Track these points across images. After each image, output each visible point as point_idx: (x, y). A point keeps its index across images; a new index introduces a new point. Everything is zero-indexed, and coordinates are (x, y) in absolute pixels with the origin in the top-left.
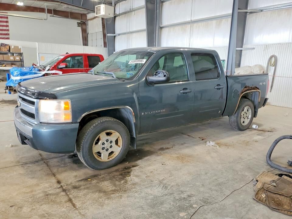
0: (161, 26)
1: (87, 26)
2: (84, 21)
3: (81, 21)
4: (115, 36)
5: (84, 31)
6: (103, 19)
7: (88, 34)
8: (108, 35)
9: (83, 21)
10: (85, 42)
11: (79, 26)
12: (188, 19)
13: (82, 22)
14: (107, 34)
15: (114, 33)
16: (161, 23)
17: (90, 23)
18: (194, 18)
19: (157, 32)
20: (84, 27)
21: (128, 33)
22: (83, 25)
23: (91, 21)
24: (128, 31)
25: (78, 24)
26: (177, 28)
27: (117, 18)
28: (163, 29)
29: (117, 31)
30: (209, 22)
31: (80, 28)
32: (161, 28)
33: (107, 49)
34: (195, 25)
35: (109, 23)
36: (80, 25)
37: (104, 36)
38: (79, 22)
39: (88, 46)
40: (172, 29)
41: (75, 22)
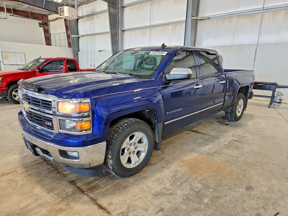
0: (123, 29)
1: (49, 27)
2: (46, 22)
3: (43, 22)
4: (79, 37)
5: (46, 32)
6: (65, 20)
7: (50, 35)
8: (72, 36)
9: (45, 21)
10: (48, 41)
11: (41, 27)
12: (148, 24)
13: (43, 23)
14: (71, 35)
15: (78, 35)
16: (123, 26)
17: (51, 24)
18: (153, 23)
19: (120, 34)
20: (46, 27)
21: (92, 35)
22: (45, 24)
23: (53, 22)
24: (92, 33)
25: (40, 24)
26: (138, 31)
27: (79, 20)
28: (125, 33)
29: (81, 33)
30: (166, 27)
31: (42, 29)
32: (123, 31)
33: (71, 49)
34: (154, 29)
35: (72, 24)
36: (42, 25)
37: (68, 37)
38: (41, 22)
39: (51, 45)
40: (133, 32)
41: (36, 22)
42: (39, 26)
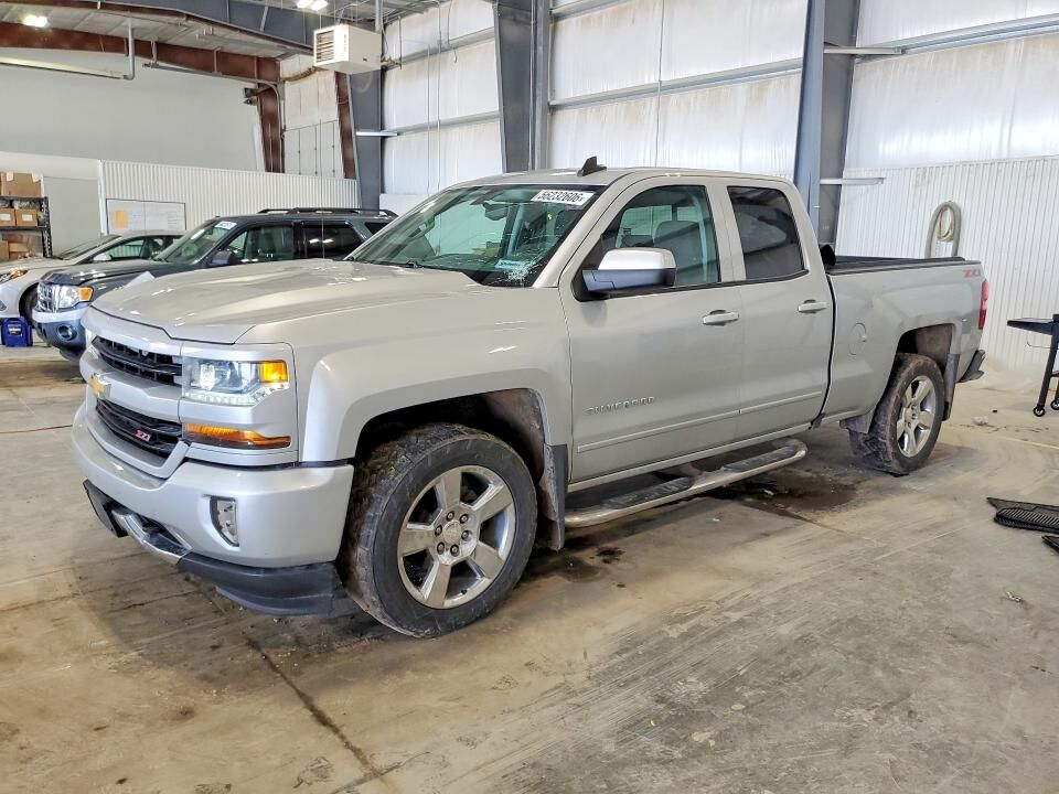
0: (552, 103)
1: (282, 102)
2: (271, 84)
3: (259, 85)
4: (383, 138)
5: (270, 120)
6: (338, 76)
7: (283, 131)
8: (358, 134)
9: (267, 82)
10: (274, 157)
11: (251, 102)
12: (650, 79)
13: (262, 89)
14: (357, 129)
15: (382, 128)
16: (553, 91)
17: (290, 91)
18: (670, 76)
19: (538, 122)
20: (269, 105)
21: (433, 127)
22: (266, 96)
23: (297, 84)
24: (433, 119)
25: (249, 93)
26: (610, 109)
27: (391, 75)
28: (560, 114)
29: (394, 119)
30: (725, 89)
31: (254, 110)
32: (553, 109)
33: (353, 184)
34: (674, 97)
35: (361, 90)
36: (255, 98)
37: (346, 136)
38: (251, 86)
39: (283, 172)
40: (591, 112)
41: (235, 88)
42: (246, 102)
